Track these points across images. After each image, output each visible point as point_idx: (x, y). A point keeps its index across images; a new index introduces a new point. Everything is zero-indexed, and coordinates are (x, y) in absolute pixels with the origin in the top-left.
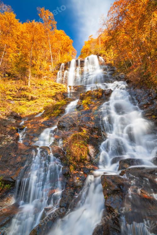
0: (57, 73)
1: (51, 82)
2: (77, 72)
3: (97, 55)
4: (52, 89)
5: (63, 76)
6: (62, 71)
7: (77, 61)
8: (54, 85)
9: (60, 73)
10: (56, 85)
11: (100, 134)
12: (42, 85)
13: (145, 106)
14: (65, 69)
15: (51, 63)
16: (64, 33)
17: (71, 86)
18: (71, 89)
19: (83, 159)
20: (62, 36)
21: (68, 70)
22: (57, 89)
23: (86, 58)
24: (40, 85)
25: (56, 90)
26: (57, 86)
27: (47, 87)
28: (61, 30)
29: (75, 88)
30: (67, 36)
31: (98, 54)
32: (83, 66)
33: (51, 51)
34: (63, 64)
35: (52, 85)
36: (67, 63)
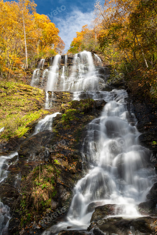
0: (33, 71)
1: (22, 85)
2: (62, 72)
3: (91, 51)
4: (22, 95)
5: (41, 76)
6: (41, 70)
7: (63, 57)
8: (25, 89)
9: (37, 71)
10: (28, 89)
11: (79, 166)
12: (8, 88)
13: (145, 127)
14: (46, 67)
15: (25, 57)
16: (47, 18)
17: (51, 92)
18: (51, 95)
19: (44, 206)
20: (44, 22)
21: (48, 68)
22: (29, 94)
23: (77, 54)
24: (3, 88)
25: (28, 96)
26: (30, 90)
27: (14, 92)
28: (43, 15)
29: (57, 94)
30: (51, 23)
31: (93, 51)
32: (72, 65)
33: (25, 41)
34: (43, 60)
35: (22, 88)
36: (49, 59)
